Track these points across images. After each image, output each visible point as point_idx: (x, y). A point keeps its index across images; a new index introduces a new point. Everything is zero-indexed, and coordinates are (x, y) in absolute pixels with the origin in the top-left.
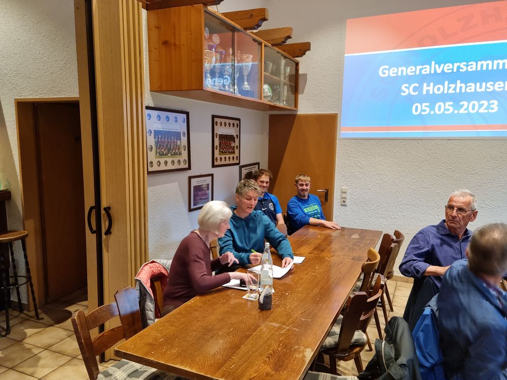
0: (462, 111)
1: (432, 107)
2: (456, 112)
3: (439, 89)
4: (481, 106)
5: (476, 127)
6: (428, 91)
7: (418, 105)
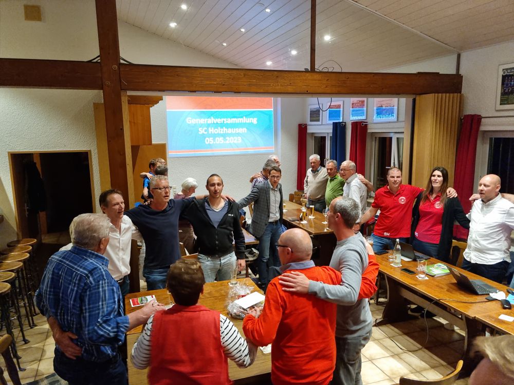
0: (227, 142)
1: (214, 140)
2: (225, 142)
3: (216, 131)
4: (234, 140)
5: (234, 150)
6: (211, 132)
7: (208, 139)
